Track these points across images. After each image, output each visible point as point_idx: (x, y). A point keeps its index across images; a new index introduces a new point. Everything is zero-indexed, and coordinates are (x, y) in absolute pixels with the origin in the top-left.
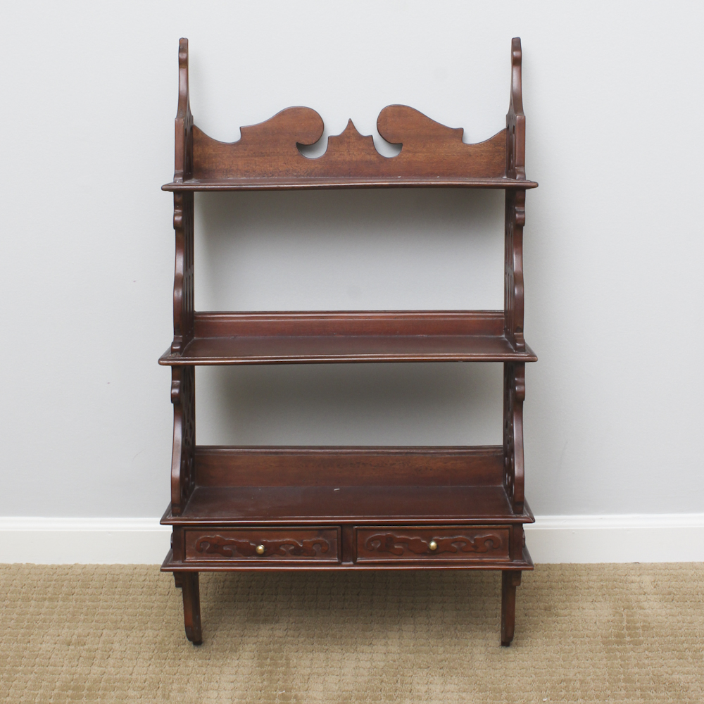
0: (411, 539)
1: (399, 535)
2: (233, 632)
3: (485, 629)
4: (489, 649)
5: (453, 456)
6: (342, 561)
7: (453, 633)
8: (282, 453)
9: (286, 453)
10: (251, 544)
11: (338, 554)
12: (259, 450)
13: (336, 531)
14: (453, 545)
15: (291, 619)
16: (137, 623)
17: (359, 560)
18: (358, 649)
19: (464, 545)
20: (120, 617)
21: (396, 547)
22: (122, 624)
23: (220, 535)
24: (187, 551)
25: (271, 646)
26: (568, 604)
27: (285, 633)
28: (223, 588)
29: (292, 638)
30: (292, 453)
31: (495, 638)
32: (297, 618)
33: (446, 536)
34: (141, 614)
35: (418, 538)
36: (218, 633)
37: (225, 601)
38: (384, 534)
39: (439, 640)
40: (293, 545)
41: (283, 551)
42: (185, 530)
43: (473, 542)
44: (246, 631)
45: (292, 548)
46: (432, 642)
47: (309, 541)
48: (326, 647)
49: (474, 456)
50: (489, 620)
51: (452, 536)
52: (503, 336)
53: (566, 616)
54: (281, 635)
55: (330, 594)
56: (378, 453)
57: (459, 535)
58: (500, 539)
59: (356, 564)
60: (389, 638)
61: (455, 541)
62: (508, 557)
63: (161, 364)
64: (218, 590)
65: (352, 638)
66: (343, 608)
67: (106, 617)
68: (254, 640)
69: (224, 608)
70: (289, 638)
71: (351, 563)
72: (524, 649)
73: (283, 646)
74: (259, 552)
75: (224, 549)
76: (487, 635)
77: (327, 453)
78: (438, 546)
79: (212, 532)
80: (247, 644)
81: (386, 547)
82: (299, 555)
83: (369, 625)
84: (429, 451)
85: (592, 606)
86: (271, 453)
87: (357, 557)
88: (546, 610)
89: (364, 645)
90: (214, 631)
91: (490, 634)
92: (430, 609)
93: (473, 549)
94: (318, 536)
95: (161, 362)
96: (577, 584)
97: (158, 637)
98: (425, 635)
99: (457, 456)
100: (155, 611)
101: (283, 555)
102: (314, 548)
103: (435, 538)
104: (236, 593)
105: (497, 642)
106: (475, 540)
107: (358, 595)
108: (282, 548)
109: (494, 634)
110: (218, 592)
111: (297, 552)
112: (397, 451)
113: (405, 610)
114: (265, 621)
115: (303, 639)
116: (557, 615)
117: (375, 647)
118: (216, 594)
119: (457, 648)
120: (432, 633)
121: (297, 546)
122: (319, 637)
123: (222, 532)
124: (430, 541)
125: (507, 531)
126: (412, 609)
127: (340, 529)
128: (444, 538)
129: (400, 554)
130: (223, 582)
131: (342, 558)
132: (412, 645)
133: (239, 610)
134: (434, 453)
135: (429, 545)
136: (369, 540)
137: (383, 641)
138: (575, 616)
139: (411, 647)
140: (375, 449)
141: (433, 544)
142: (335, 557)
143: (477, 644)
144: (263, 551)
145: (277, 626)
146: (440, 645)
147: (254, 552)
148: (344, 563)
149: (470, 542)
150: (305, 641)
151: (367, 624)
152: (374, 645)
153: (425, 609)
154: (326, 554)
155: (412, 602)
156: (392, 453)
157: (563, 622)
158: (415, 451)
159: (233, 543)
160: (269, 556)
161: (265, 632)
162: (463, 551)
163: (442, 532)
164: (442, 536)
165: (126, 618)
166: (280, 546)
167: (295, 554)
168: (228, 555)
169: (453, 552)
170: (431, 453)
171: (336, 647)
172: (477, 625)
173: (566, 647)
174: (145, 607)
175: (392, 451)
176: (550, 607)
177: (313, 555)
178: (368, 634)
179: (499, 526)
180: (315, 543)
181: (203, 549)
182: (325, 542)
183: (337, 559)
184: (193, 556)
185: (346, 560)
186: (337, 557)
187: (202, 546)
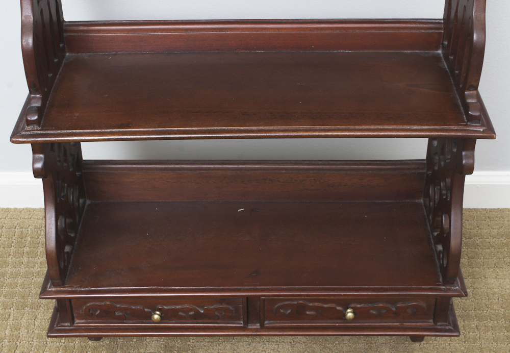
0: (325, 306)
1: (312, 302)
6: (248, 325)
10: (146, 310)
11: (243, 318)
13: (241, 299)
14: (372, 312)
17: (267, 325)
19: (384, 312)
21: (308, 313)
23: (111, 302)
24: (75, 315)
33: (365, 303)
35: (333, 305)
38: (295, 302)
40: (193, 311)
42: (70, 299)
43: (394, 309)
45: (192, 313)
47: (210, 308)
51: (371, 303)
52: (440, 52)
59: (263, 328)
61: (374, 308)
62: (432, 321)
63: (13, 142)
71: (258, 326)
75: (116, 314)
78: (355, 314)
79: (101, 300)
81: (297, 314)
82: (200, 320)
87: (264, 321)
93: (393, 315)
94: (221, 304)
95: (14, 139)
101: (183, 319)
102: (216, 314)
103: (353, 305)
106: (397, 308)
108: (181, 314)
111: (198, 317)
121: (198, 312)
124: (346, 308)
127: (245, 299)
128: (363, 305)
129: (312, 319)
131: (248, 322)
135: (345, 314)
136: (278, 307)
141: (350, 315)
142: (240, 320)
148: (249, 328)
149: (390, 309)
154: (230, 318)
159: (126, 309)
160: (166, 319)
163: (360, 300)
164: (360, 303)
166: (179, 312)
167: (195, 319)
168: (121, 319)
177: (216, 320)
180: (216, 309)
181: (92, 313)
182: (229, 309)
183: (242, 322)
184: (82, 319)
185: (252, 323)
186: (242, 320)
187: (91, 312)
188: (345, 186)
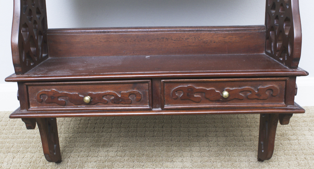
0: (208, 89)
1: (199, 86)
2: (82, 153)
3: (246, 150)
4: (251, 163)
5: (230, 32)
6: (153, 108)
7: (225, 152)
8: (108, 32)
9: (111, 32)
10: (80, 96)
11: (149, 102)
12: (92, 31)
13: (147, 84)
14: (240, 94)
15: (120, 144)
16: (22, 148)
17: (166, 107)
18: (164, 165)
19: (249, 94)
20: (12, 145)
21: (195, 96)
22: (12, 149)
23: (55, 89)
24: (30, 102)
25: (106, 164)
26: (294, 132)
27: (116, 153)
28: (79, 124)
29: (120, 158)
30: (116, 32)
31: (253, 156)
32: (124, 143)
33: (236, 87)
34: (26, 142)
35: (213, 88)
36: (72, 154)
37: (80, 133)
38: (186, 86)
39: (217, 158)
40: (113, 96)
41: (105, 100)
42: (27, 86)
43: (257, 92)
44: (90, 153)
45: (113, 98)
46: (213, 159)
47: (125, 92)
48: (142, 164)
49: (245, 32)
50: (247, 143)
51: (240, 87)
53: (295, 140)
54: (113, 155)
55: (145, 127)
56: (177, 31)
57: (246, 86)
58: (278, 88)
59: (164, 110)
60: (184, 157)
61: (242, 91)
62: (284, 103)
64: (76, 125)
65: (159, 157)
66: (153, 136)
67: (3, 145)
68: (95, 159)
69: (79, 137)
70: (118, 158)
71: (160, 109)
72: (274, 163)
73: (114, 163)
74: (86, 101)
75: (59, 100)
76: (248, 153)
77: (140, 31)
78: (229, 95)
79: (48, 87)
80: (90, 162)
81: (188, 96)
82: (118, 103)
83: (170, 147)
84: (213, 29)
85: (310, 134)
86: (101, 32)
87: (164, 105)
88: (281, 136)
89: (168, 161)
90: (70, 153)
91: (249, 153)
92: (208, 136)
93: (256, 97)
94: (133, 88)
96: (296, 119)
97: (33, 158)
98: (207, 154)
99: (233, 32)
100: (34, 140)
101: (106, 103)
102: (130, 98)
103: (227, 88)
104: (87, 127)
105: (255, 158)
106: (258, 90)
107: (162, 127)
108: (104, 98)
109: (252, 153)
110: (76, 127)
111: (117, 101)
112: (191, 29)
113: (193, 137)
114: (104, 146)
115: (127, 158)
116: (289, 140)
117: (175, 163)
118: (75, 128)
119: (230, 163)
120: (212, 153)
121: (117, 96)
122: (138, 157)
123: (56, 87)
124: (222, 91)
125: (284, 82)
126: (197, 136)
127: (150, 82)
128: (234, 89)
129: (198, 101)
130: (80, 120)
131: (152, 105)
132: (200, 161)
133: (88, 139)
134: (216, 30)
135: (222, 94)
136: (174, 90)
137: (180, 159)
138: (301, 140)
139: (199, 163)
140: (174, 28)
141: (226, 94)
142: (146, 105)
143: (242, 160)
144: (89, 101)
145: (111, 149)
146: (218, 161)
147: (82, 102)
148: (154, 109)
149: (254, 91)
150: (129, 159)
151: (169, 147)
152: (174, 162)
153: (205, 136)
154: (140, 102)
155: (197, 131)
156: (187, 31)
157: (294, 144)
158: (203, 29)
159: (66, 95)
160: (94, 104)
161: (102, 153)
162: (248, 99)
163: (232, 84)
164: (232, 87)
165: (16, 144)
166: (103, 97)
167: (115, 103)
168: (63, 104)
169: (240, 100)
170: (215, 31)
171: (149, 164)
172: (240, 146)
173: (302, 162)
174: (29, 137)
175: (186, 29)
176: (283, 134)
177: (130, 103)
178: (170, 153)
179: (278, 78)
180: (130, 94)
181: (42, 100)
182: (139, 93)
183: (148, 106)
184: (35, 106)
185: (156, 107)
186: (148, 104)
187: (41, 98)
188: (214, 42)
